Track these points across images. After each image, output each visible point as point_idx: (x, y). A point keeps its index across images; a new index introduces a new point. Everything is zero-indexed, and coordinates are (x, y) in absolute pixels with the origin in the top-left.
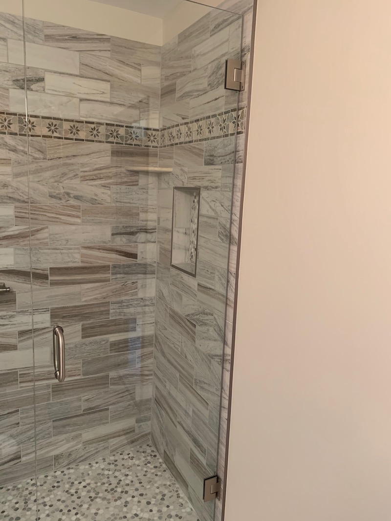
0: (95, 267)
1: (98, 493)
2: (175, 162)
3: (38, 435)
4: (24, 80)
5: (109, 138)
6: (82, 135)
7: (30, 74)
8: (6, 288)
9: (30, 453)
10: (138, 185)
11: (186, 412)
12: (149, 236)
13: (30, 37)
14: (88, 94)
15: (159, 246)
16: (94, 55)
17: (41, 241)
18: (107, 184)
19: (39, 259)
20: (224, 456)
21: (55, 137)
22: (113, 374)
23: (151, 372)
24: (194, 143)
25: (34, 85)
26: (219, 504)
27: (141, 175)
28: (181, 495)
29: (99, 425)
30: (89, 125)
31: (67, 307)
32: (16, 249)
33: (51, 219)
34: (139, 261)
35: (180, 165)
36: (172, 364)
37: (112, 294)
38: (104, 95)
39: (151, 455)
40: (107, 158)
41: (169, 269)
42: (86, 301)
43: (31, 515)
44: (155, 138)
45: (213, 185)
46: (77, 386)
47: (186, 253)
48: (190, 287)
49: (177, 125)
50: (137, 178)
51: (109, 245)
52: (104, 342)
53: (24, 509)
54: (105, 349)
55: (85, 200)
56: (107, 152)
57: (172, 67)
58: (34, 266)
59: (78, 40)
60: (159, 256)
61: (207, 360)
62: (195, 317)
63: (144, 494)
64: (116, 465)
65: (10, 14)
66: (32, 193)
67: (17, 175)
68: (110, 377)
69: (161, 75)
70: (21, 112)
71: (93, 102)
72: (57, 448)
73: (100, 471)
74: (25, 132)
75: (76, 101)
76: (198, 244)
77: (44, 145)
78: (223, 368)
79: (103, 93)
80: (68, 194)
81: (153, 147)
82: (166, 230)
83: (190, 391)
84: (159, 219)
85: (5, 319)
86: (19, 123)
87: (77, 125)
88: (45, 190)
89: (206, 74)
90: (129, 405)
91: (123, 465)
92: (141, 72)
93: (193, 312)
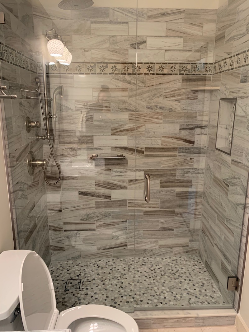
0: (169, 148)
1: (166, 273)
2: (221, 83)
3: (136, 236)
4: (136, 44)
5: (181, 71)
6: (165, 71)
7: (139, 40)
8: (123, 157)
9: (132, 245)
10: (197, 99)
11: (220, 238)
12: (203, 130)
13: (140, 18)
14: (170, 46)
15: (208, 137)
16: (175, 23)
17: (141, 133)
18: (179, 99)
19: (140, 143)
20: (242, 266)
21: (151, 74)
22: (177, 210)
23: (200, 214)
24: (234, 69)
25: (141, 46)
26: (237, 294)
27: (199, 93)
28: (214, 287)
29: (168, 238)
30: (170, 65)
31: (153, 170)
32: (128, 136)
33: (146, 121)
34: (195, 145)
35: (225, 84)
36: (213, 209)
37: (178, 164)
38: (179, 46)
39: (198, 262)
40: (179, 83)
41: (214, 151)
42: (163, 167)
43: (131, 275)
44: (210, 69)
45: (245, 95)
46: (157, 214)
47: (226, 141)
48: (226, 162)
49: (225, 59)
50: (197, 95)
51: (177, 136)
52: (172, 192)
53: (128, 271)
54: (173, 195)
55: (165, 109)
56: (179, 80)
57: (224, 22)
58: (137, 146)
59: (165, 15)
60: (208, 143)
61: (234, 207)
62: (229, 180)
63: (192, 280)
64: (177, 262)
65: (130, 8)
66: (138, 106)
67: (130, 97)
68: (175, 212)
69: (216, 28)
70: (134, 61)
71: (173, 51)
72: (145, 245)
73: (167, 263)
74: (135, 72)
75: (163, 51)
76: (233, 134)
77: (144, 79)
78: (244, 212)
79: (179, 45)
80: (156, 106)
81: (208, 75)
82: (213, 126)
83: (223, 225)
84: (209, 120)
85: (122, 173)
86: (133, 68)
87: (163, 65)
88: (144, 104)
89: (246, 23)
90: (186, 230)
91: (181, 263)
92: (203, 28)
93: (228, 177)
